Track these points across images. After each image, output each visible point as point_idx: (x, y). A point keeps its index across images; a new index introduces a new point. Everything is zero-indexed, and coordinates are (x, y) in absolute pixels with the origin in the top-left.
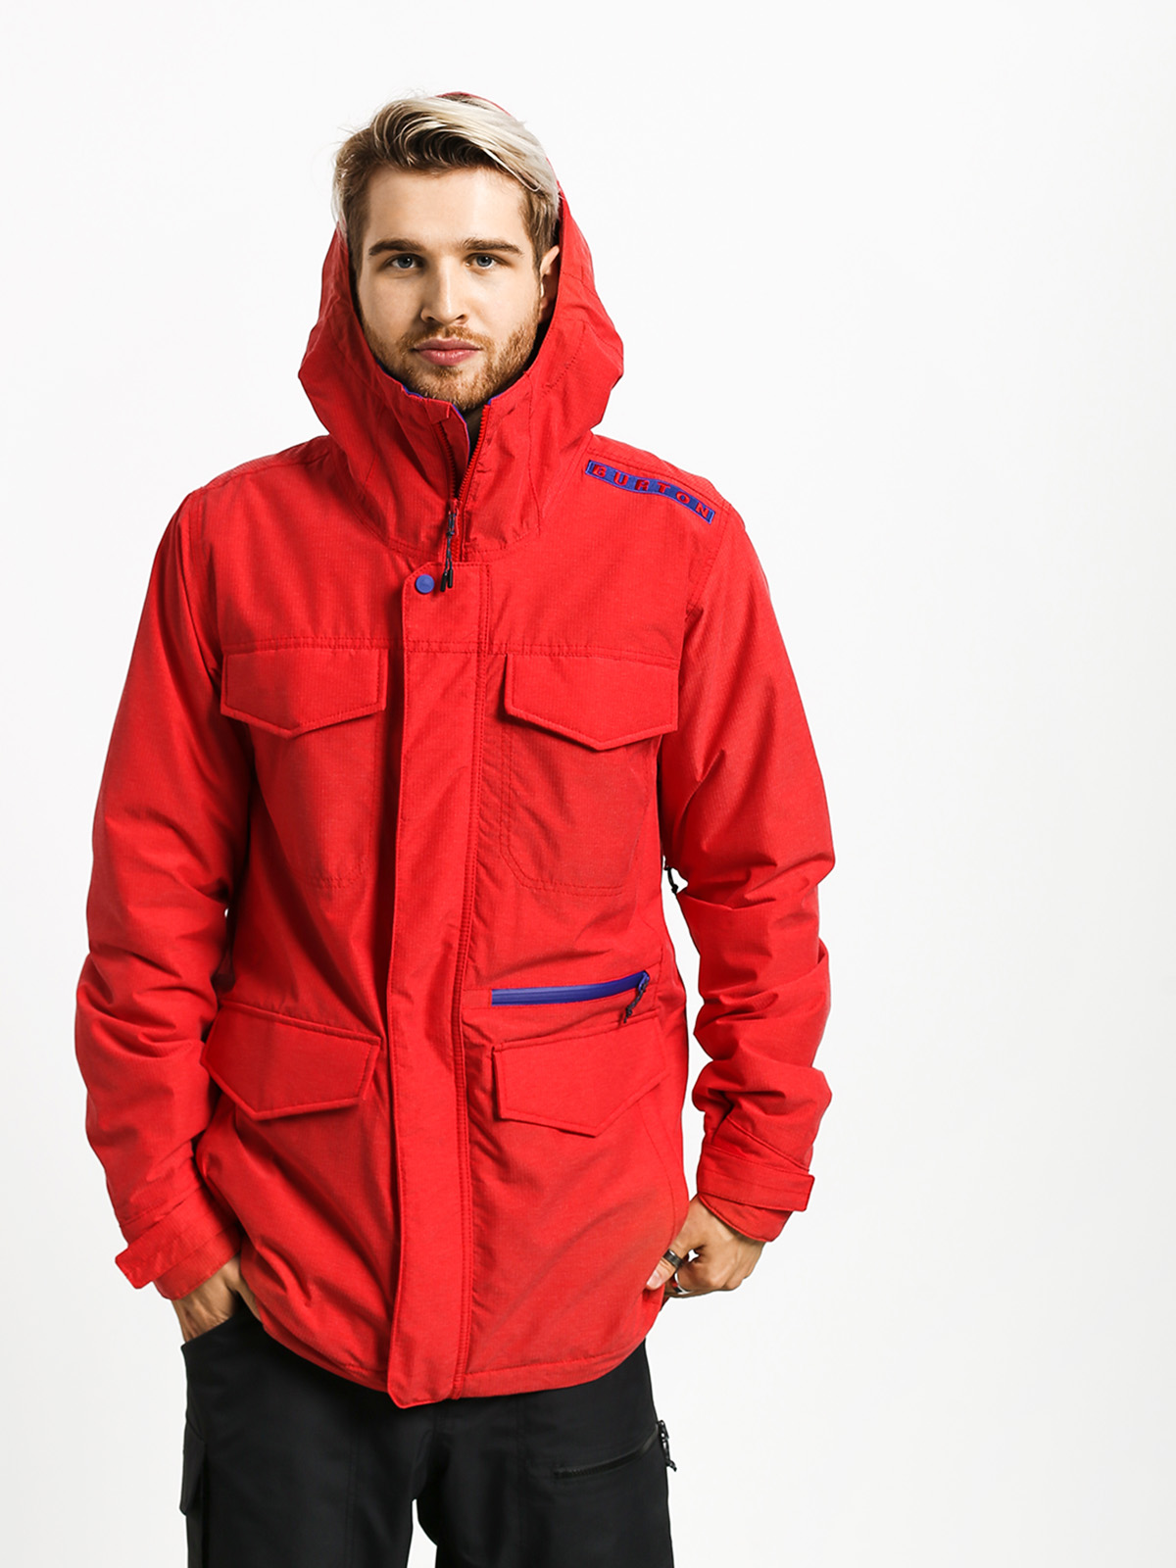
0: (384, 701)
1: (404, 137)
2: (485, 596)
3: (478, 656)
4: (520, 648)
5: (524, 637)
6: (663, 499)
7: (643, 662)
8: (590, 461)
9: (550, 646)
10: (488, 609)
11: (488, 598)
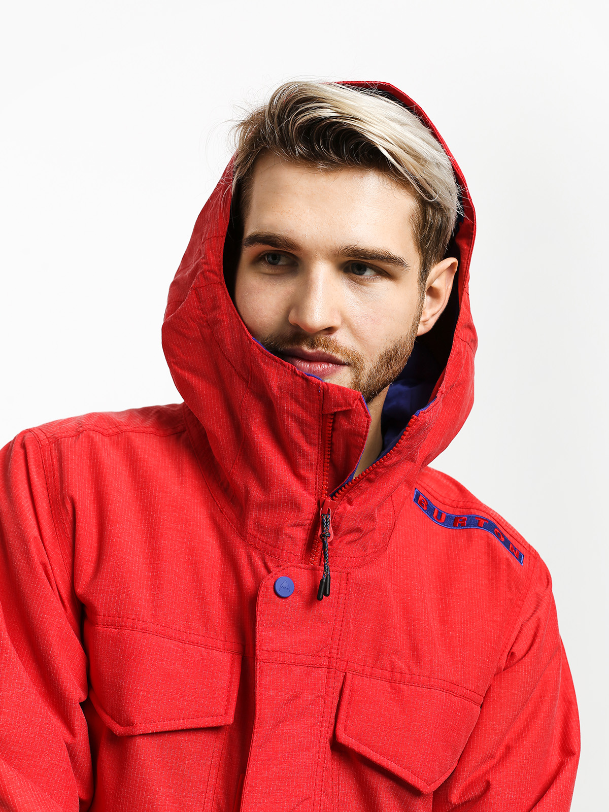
0: (232, 712)
1: (294, 122)
2: (341, 606)
3: (329, 672)
4: (360, 668)
5: (366, 656)
9: (392, 672)
10: (343, 621)
11: (344, 608)
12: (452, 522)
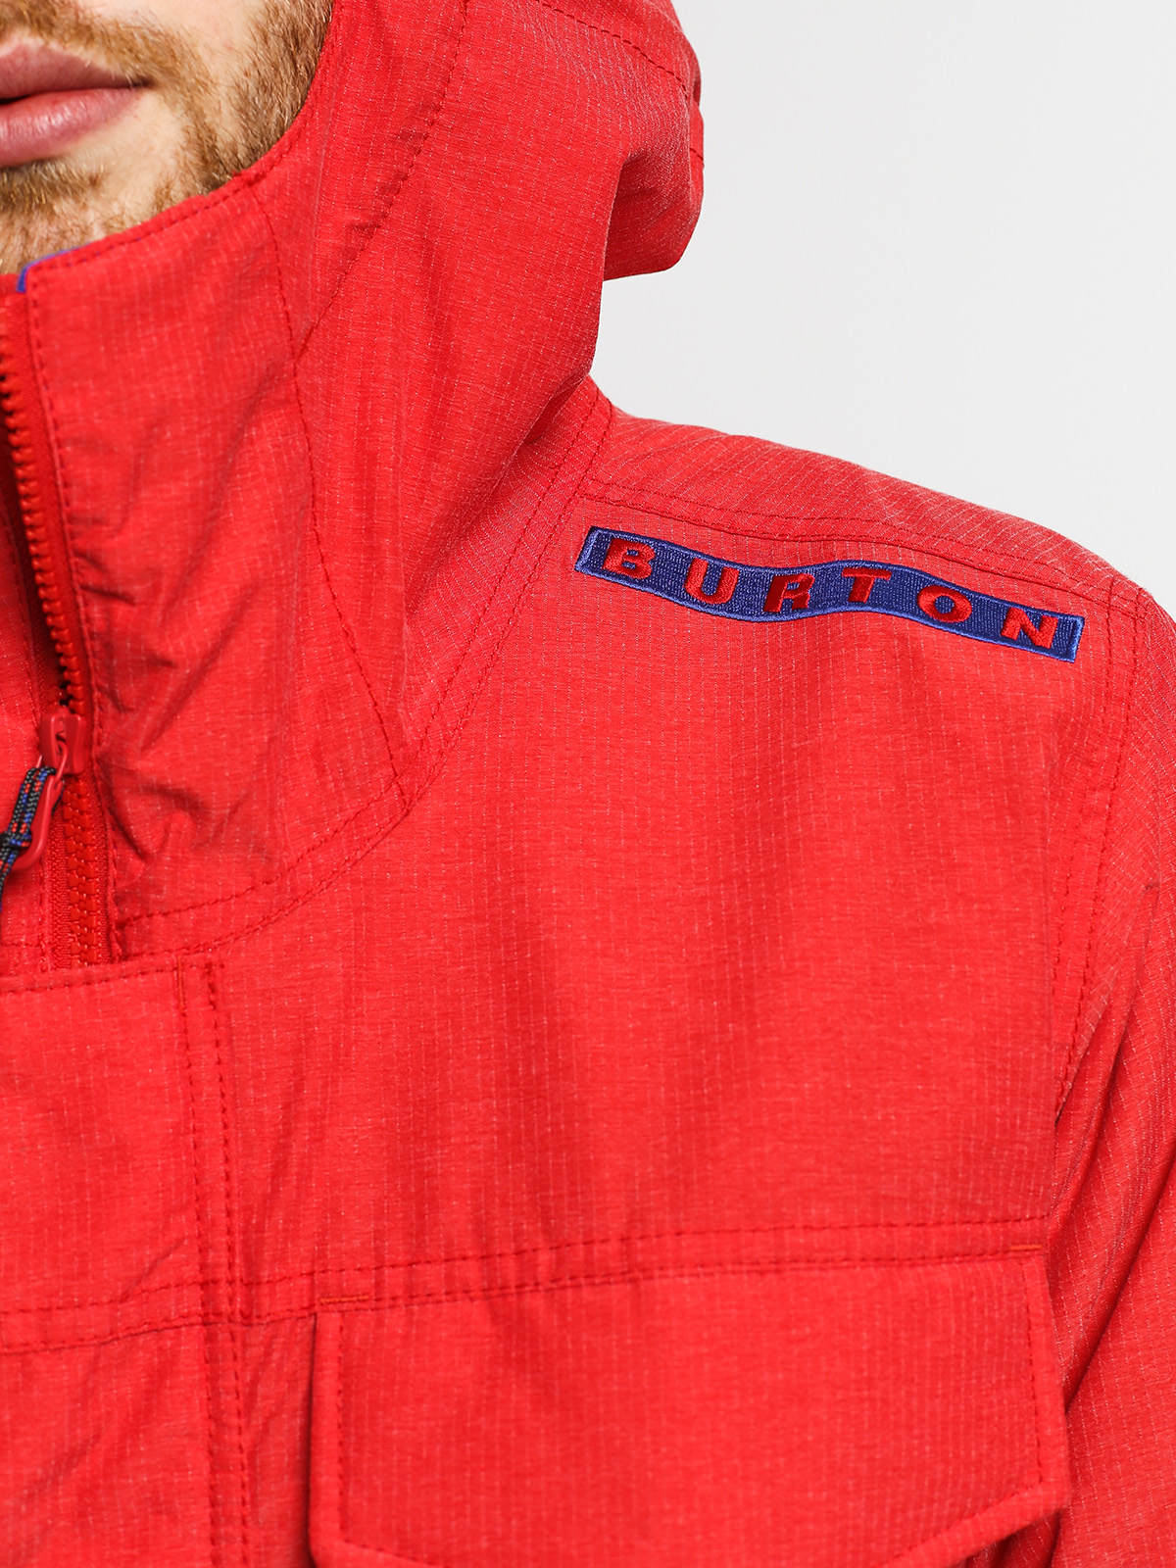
2: (209, 1090)
3: (210, 1339)
4: (366, 1283)
5: (379, 1234)
6: (870, 621)
7: (885, 1260)
8: (593, 529)
9: (486, 1258)
10: (226, 1142)
11: (223, 1095)
12: (762, 595)
